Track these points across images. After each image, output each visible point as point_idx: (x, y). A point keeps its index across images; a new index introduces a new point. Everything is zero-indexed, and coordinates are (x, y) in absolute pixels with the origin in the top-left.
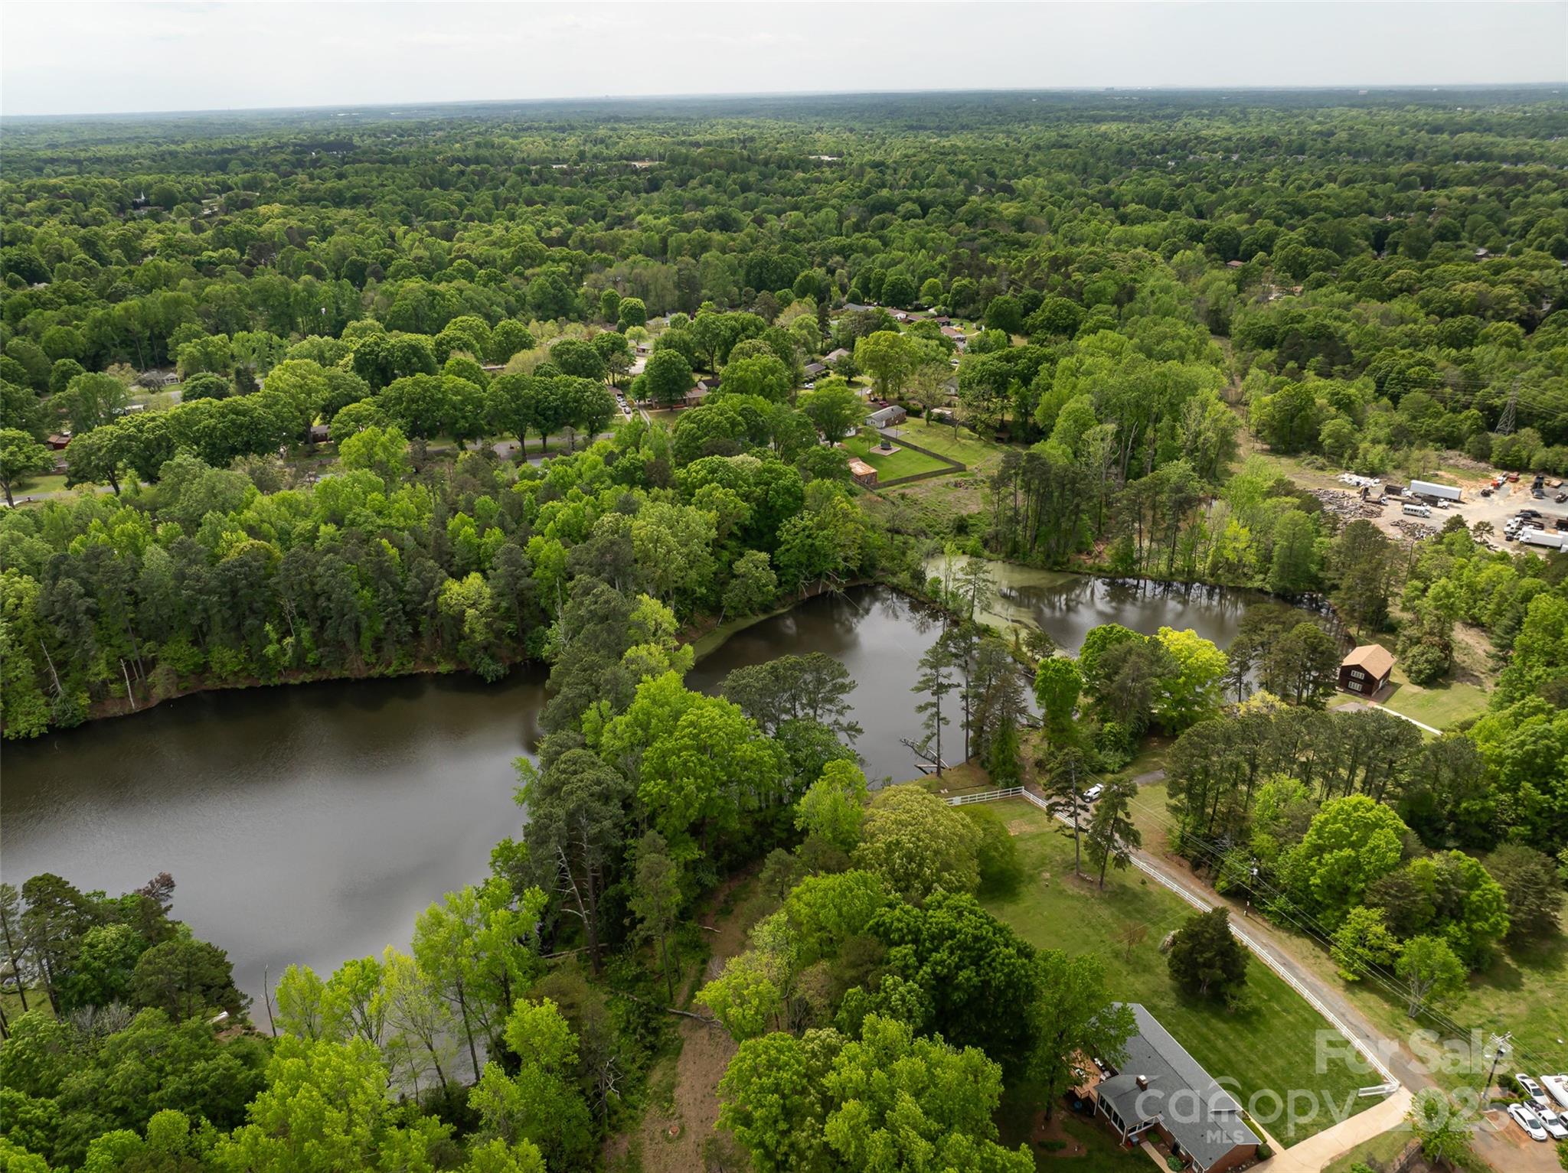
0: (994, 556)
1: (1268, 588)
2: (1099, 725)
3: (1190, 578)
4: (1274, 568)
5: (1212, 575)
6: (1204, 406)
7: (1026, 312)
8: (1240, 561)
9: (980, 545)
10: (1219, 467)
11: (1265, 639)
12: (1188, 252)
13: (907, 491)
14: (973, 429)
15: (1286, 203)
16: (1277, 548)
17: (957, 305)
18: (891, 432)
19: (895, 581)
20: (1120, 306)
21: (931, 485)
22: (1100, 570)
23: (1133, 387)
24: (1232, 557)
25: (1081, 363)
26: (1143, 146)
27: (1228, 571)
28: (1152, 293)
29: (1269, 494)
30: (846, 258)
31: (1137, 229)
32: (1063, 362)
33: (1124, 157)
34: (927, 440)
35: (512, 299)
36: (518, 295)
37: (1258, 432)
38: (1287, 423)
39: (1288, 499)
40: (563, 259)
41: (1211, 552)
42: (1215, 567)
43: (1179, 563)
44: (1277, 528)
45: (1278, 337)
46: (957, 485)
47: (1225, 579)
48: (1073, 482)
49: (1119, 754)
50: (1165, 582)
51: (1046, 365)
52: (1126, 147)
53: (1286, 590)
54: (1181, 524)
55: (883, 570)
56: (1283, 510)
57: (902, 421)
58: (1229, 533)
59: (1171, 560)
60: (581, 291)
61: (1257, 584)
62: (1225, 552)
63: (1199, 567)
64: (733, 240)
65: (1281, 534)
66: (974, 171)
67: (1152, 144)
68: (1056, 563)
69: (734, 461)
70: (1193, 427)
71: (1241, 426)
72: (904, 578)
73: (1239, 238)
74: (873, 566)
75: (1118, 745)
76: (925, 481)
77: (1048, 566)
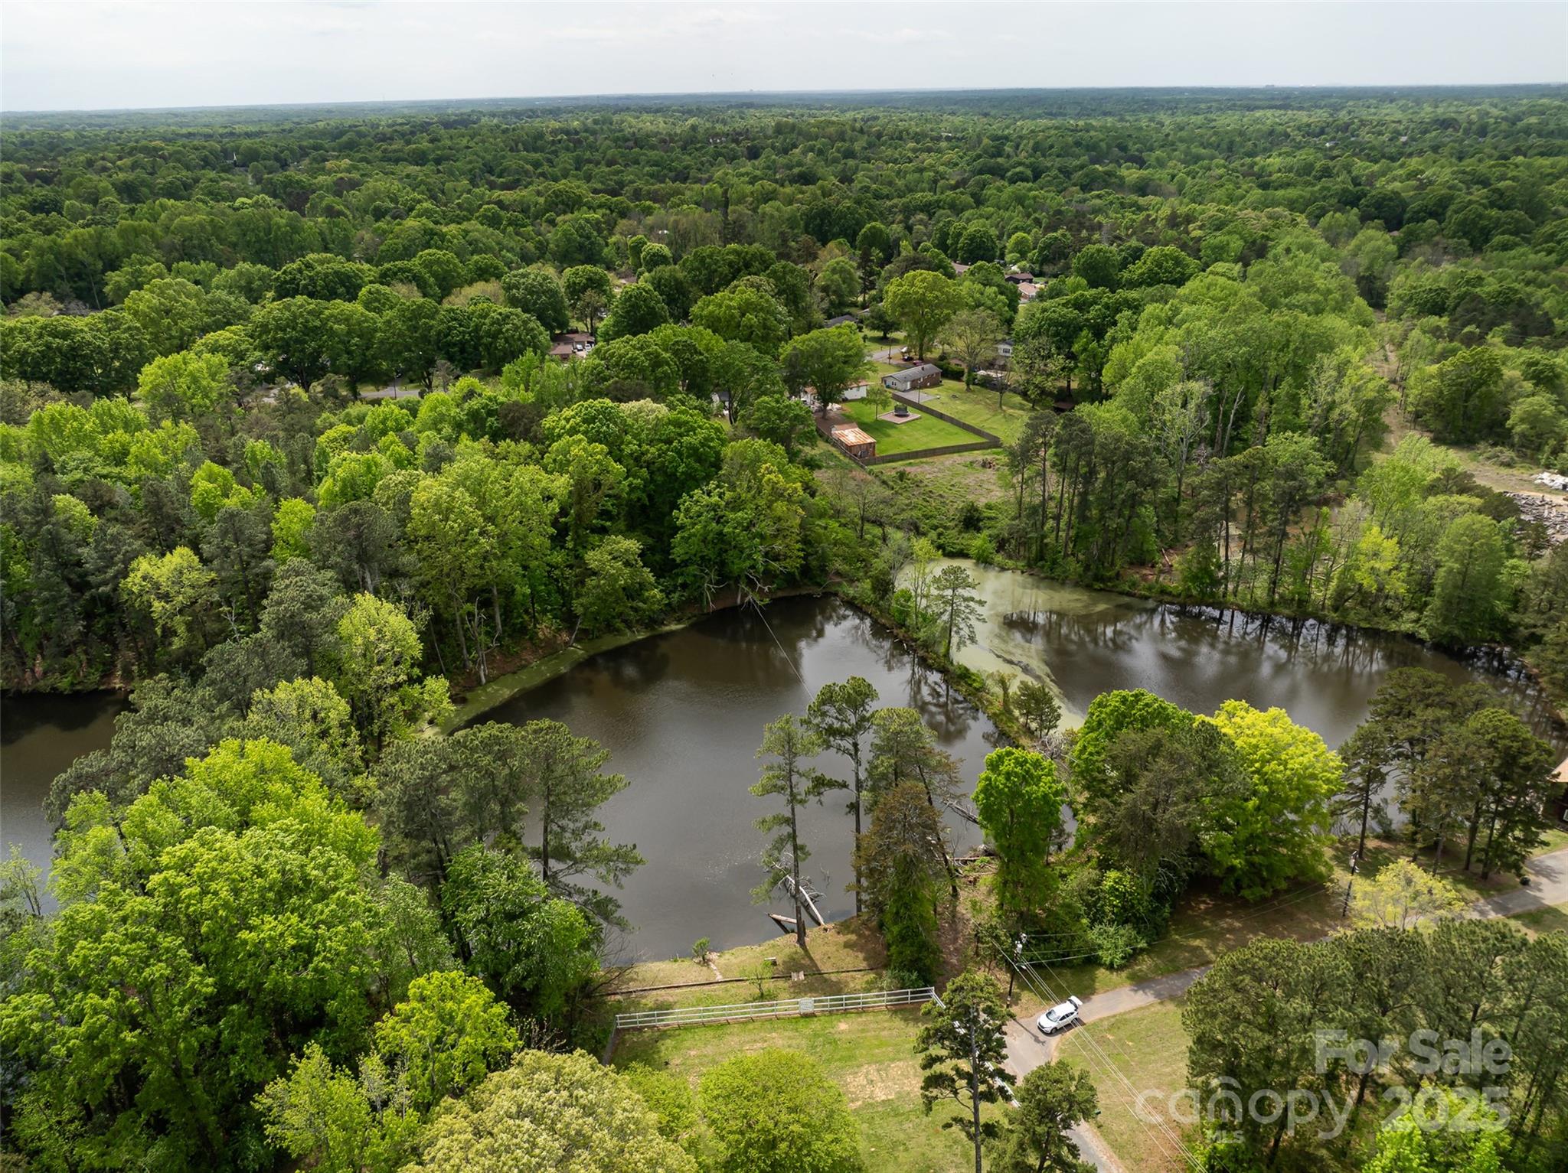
0: (1010, 563)
1: (1423, 633)
2: (1094, 874)
3: (1301, 610)
4: (1436, 602)
5: (1336, 609)
6: (1341, 370)
7: (1124, 265)
8: (1380, 589)
9: (991, 547)
10: (1359, 458)
11: (1416, 733)
12: (1338, 215)
13: (908, 469)
14: (1024, 394)
15: (1464, 172)
16: (1442, 572)
17: (1044, 260)
18: (912, 396)
19: (851, 592)
20: (1246, 265)
21: (948, 463)
22: (1163, 591)
23: (1243, 341)
24: (1368, 583)
25: (1176, 311)
26: (1299, 129)
27: (1362, 603)
28: (1288, 250)
29: (1432, 489)
30: (931, 216)
31: (1280, 193)
32: (1150, 309)
33: (1274, 138)
34: (962, 408)
35: (530, 245)
36: (540, 242)
37: (1418, 415)
38: (1460, 403)
39: (1464, 498)
40: (600, 206)
41: (1336, 574)
42: (1340, 596)
43: (1287, 586)
44: (1443, 541)
45: (1450, 303)
46: (985, 465)
47: (1356, 615)
48: (1127, 457)
49: (1127, 930)
50: (1263, 614)
51: (1127, 313)
52: (1279, 128)
53: (1453, 639)
54: (1291, 530)
55: (838, 573)
56: (1454, 515)
57: (936, 384)
58: (1364, 545)
59: (1274, 583)
60: (612, 240)
61: (1406, 627)
62: (1357, 574)
63: (1317, 595)
64: (803, 193)
65: (1451, 552)
66: (1103, 145)
67: (1309, 125)
68: (1098, 578)
69: (628, 408)
70: (1324, 397)
71: (1394, 399)
72: (863, 588)
73: (1404, 205)
74: (823, 569)
75: (1126, 915)
76: (942, 458)
77: (1086, 581)
